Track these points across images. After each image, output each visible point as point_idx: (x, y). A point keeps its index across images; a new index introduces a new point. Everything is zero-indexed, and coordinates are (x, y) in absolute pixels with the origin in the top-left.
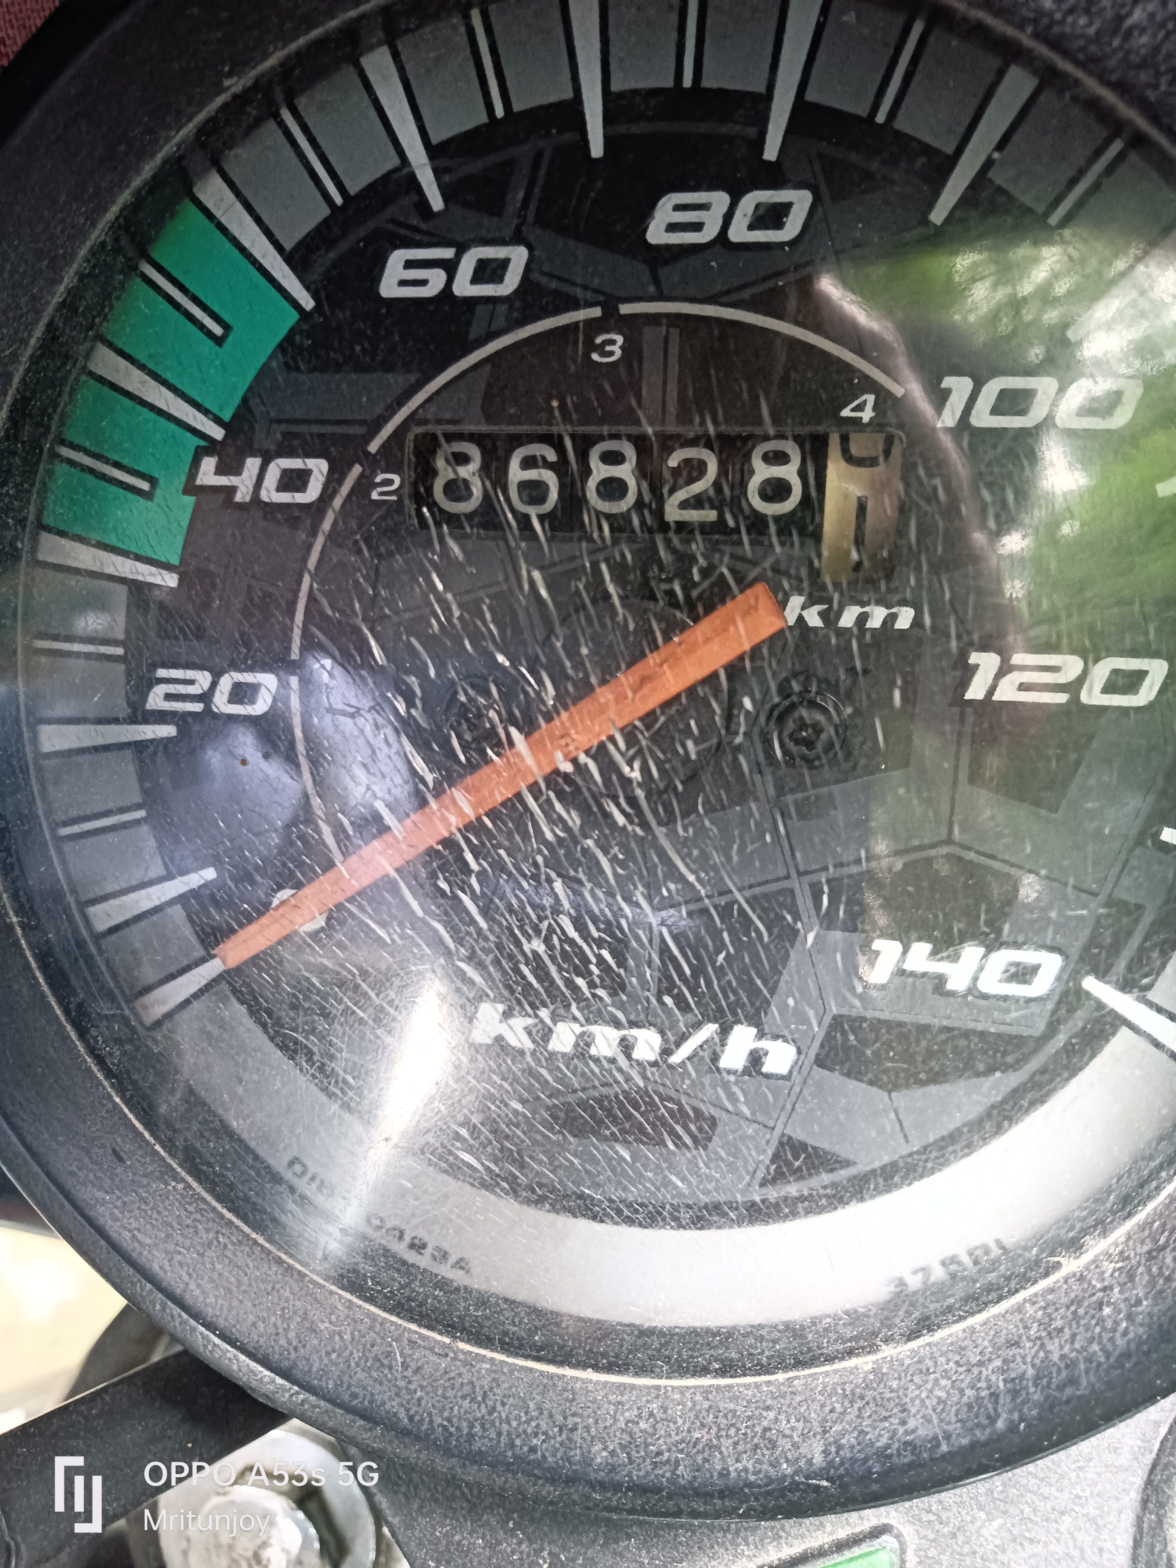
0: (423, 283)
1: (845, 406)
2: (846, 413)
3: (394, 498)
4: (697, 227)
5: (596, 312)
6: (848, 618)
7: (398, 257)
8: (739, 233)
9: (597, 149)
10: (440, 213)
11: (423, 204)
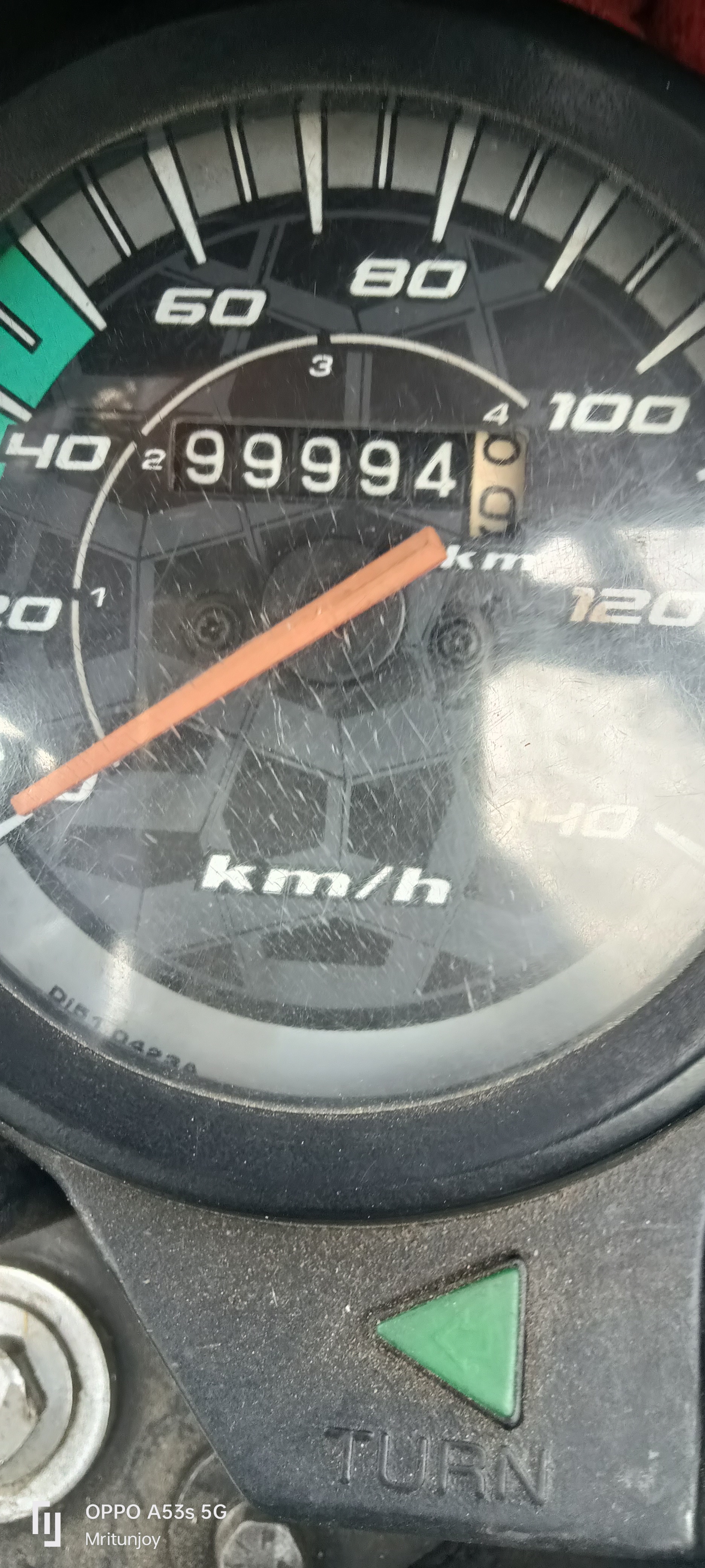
0: (188, 313)
1: (487, 411)
2: (488, 417)
3: (159, 468)
4: (386, 284)
5: (312, 340)
6: (489, 562)
7: (169, 296)
8: (416, 290)
9: (317, 226)
10: (202, 265)
11: (190, 258)
